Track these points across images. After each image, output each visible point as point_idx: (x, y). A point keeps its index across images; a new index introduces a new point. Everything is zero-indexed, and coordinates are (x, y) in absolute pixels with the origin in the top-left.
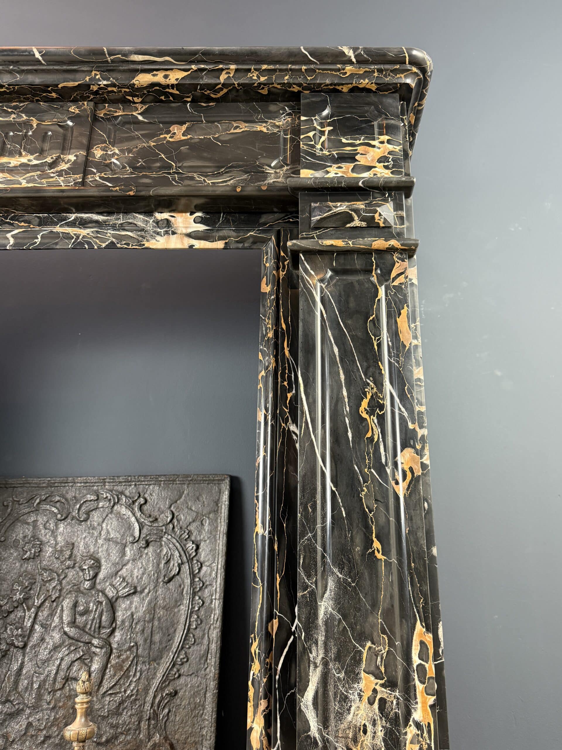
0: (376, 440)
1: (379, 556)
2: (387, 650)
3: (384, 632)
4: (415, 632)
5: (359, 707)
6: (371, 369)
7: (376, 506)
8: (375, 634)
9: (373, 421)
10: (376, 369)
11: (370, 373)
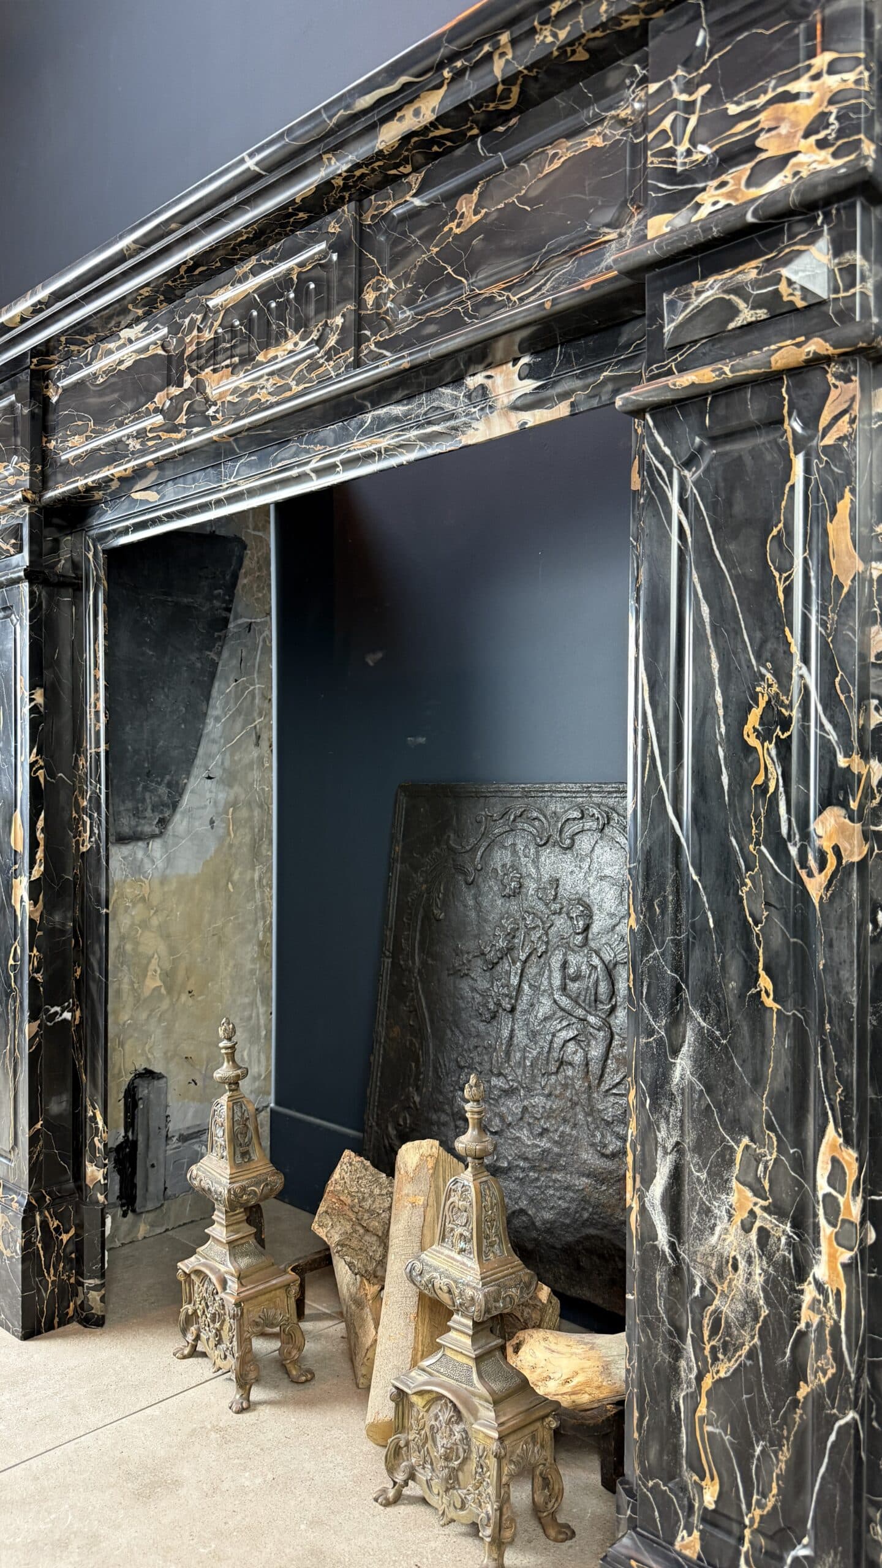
0: (772, 790)
1: (769, 1002)
2: (774, 1156)
3: (771, 1127)
4: (825, 1141)
5: (726, 1229)
6: (769, 646)
7: (766, 914)
8: (756, 1128)
9: (767, 752)
10: (779, 643)
11: (767, 654)
